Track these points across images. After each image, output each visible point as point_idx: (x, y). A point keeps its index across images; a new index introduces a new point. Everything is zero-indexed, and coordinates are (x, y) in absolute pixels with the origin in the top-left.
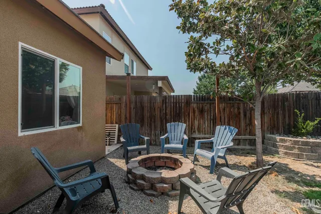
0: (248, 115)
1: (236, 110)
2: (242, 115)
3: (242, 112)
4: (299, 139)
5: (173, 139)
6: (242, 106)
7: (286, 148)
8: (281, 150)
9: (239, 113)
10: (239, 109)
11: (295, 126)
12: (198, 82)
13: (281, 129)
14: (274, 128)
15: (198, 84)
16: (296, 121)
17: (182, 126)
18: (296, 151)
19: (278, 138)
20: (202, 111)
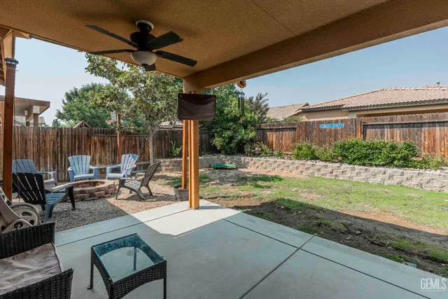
0: (142, 146)
1: (134, 143)
2: (138, 146)
3: (138, 143)
4: (173, 159)
5: (78, 171)
6: (138, 138)
7: (166, 166)
8: (163, 168)
9: (136, 144)
10: (136, 141)
11: (171, 152)
12: (66, 101)
13: (164, 154)
14: (159, 154)
15: (65, 104)
16: (171, 148)
17: (87, 158)
18: (171, 167)
19: (162, 160)
20: (103, 144)
